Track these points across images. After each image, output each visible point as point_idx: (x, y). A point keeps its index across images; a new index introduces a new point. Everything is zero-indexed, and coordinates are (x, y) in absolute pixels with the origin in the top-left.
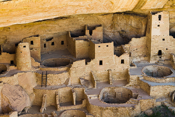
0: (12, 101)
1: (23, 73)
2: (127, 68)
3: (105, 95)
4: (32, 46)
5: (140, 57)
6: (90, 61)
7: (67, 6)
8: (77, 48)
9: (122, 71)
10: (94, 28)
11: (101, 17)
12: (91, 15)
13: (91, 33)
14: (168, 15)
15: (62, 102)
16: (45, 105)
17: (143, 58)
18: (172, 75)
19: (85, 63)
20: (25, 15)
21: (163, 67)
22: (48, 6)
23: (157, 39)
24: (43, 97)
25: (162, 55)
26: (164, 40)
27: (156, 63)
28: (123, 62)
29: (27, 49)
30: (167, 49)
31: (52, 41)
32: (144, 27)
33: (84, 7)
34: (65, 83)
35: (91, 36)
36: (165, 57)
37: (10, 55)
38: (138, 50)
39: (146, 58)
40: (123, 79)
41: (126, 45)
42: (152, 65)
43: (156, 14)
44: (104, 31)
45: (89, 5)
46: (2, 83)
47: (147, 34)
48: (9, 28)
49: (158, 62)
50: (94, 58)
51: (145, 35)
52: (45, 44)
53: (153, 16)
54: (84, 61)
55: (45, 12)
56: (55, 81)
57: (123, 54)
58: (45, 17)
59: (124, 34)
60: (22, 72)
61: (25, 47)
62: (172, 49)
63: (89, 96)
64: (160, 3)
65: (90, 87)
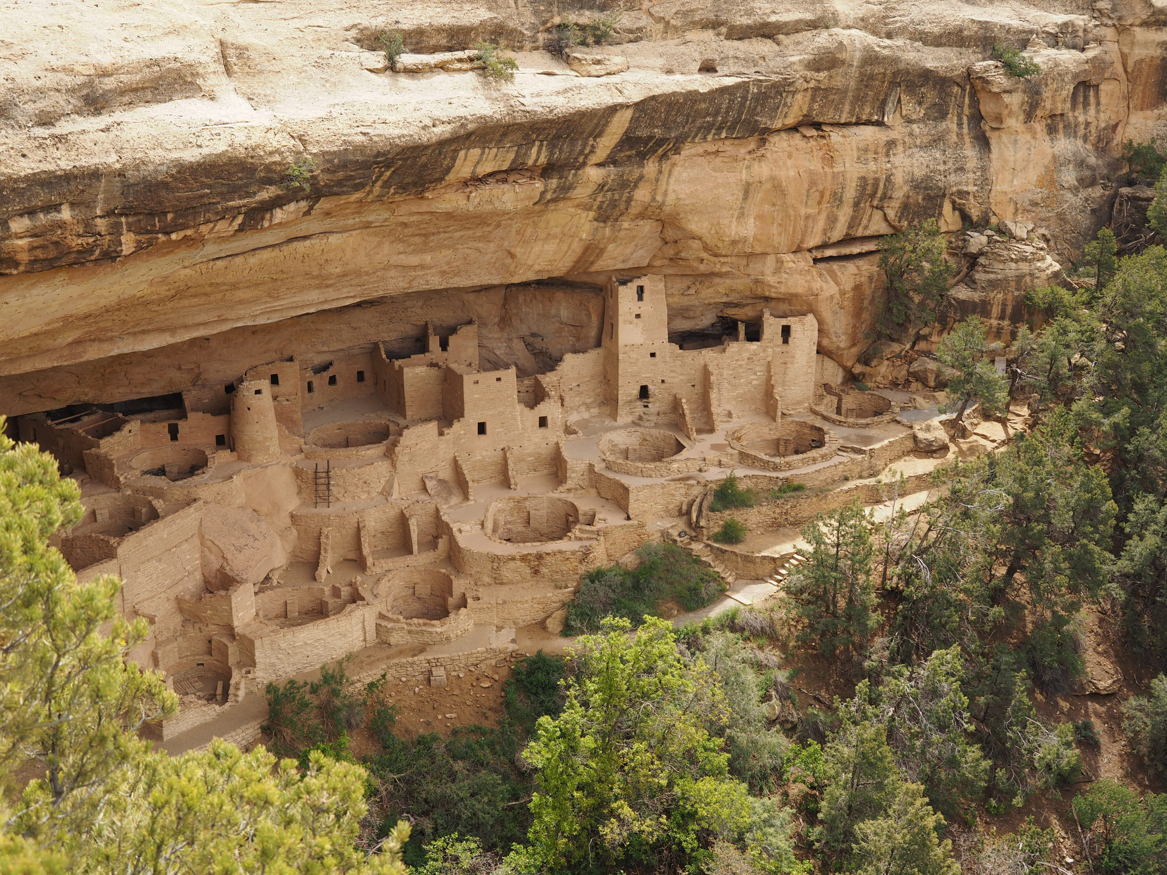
0: (233, 555)
1: (258, 469)
2: (556, 440)
3: (501, 520)
4: (276, 388)
5: (588, 407)
6: (450, 425)
7: (388, 267)
8: (407, 388)
9: (545, 450)
10: (453, 330)
11: (471, 297)
12: (445, 294)
13: (444, 345)
14: (661, 286)
15: (379, 548)
16: (328, 560)
17: (595, 411)
18: (684, 454)
19: (436, 432)
20: (272, 297)
21: (655, 432)
22: (338, 270)
23: (634, 355)
24: (323, 540)
25: (650, 400)
26: (653, 355)
27: (633, 422)
28: (543, 422)
29: (266, 400)
30: (663, 381)
31: (330, 372)
32: (595, 321)
33: (434, 271)
34: (381, 493)
35: (445, 354)
36: (658, 404)
37: (213, 418)
38: (581, 389)
39: (607, 410)
40: (545, 472)
41: (549, 374)
42: (625, 427)
43: (629, 284)
44: (480, 337)
45: (448, 263)
46: (201, 502)
47: (605, 341)
48: (207, 339)
49: (640, 418)
50: (463, 416)
51: (598, 344)
52: (310, 384)
53: (621, 288)
54: (432, 427)
55: (327, 286)
56: (351, 488)
57: (543, 400)
58: (326, 301)
59: (538, 344)
60: (254, 467)
61: (258, 392)
62: (677, 380)
63: (455, 528)
64: (642, 252)
65: (455, 500)
